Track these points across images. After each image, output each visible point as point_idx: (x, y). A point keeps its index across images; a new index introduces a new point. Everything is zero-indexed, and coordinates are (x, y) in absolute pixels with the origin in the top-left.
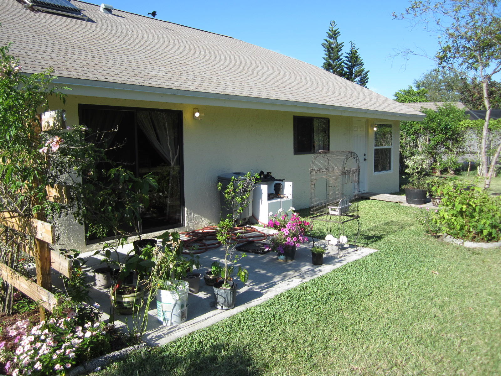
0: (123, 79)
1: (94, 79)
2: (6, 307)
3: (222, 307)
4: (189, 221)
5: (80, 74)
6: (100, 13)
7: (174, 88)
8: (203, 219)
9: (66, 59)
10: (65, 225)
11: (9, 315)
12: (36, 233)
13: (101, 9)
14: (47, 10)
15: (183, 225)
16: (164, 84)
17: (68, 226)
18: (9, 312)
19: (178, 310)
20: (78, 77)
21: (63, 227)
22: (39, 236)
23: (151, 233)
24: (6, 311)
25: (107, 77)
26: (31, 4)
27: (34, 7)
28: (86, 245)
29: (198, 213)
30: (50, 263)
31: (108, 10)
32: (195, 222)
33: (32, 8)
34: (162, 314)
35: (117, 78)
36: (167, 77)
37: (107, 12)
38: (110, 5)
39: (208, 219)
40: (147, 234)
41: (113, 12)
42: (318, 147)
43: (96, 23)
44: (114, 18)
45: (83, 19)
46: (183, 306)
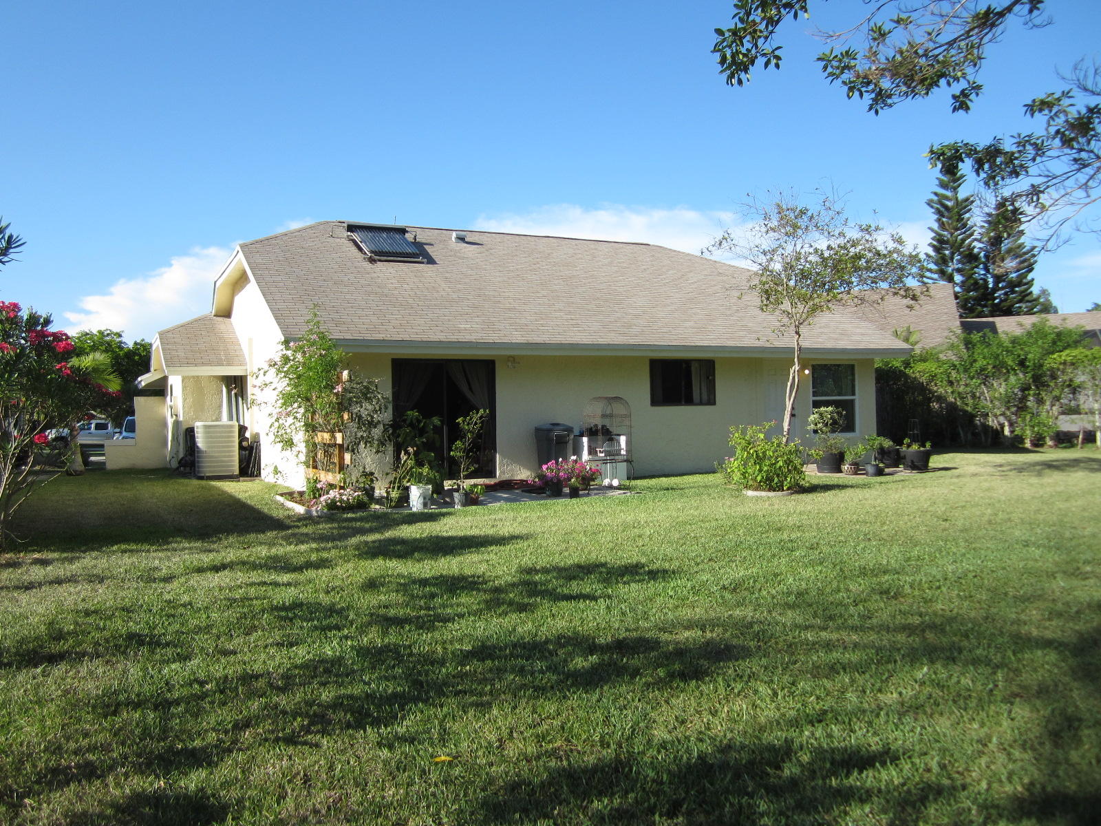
0: (425, 336)
1: (399, 339)
4: (501, 471)
6: (449, 243)
7: (482, 341)
13: (453, 238)
14: (385, 258)
15: (495, 477)
19: (421, 501)
20: (386, 338)
22: (338, 442)
25: (412, 336)
26: (370, 254)
27: (372, 257)
30: (344, 460)
31: (461, 239)
32: (508, 474)
33: (372, 260)
34: (412, 503)
41: (468, 240)
42: (699, 397)
43: (436, 263)
44: (465, 248)
45: (423, 263)
46: (424, 498)
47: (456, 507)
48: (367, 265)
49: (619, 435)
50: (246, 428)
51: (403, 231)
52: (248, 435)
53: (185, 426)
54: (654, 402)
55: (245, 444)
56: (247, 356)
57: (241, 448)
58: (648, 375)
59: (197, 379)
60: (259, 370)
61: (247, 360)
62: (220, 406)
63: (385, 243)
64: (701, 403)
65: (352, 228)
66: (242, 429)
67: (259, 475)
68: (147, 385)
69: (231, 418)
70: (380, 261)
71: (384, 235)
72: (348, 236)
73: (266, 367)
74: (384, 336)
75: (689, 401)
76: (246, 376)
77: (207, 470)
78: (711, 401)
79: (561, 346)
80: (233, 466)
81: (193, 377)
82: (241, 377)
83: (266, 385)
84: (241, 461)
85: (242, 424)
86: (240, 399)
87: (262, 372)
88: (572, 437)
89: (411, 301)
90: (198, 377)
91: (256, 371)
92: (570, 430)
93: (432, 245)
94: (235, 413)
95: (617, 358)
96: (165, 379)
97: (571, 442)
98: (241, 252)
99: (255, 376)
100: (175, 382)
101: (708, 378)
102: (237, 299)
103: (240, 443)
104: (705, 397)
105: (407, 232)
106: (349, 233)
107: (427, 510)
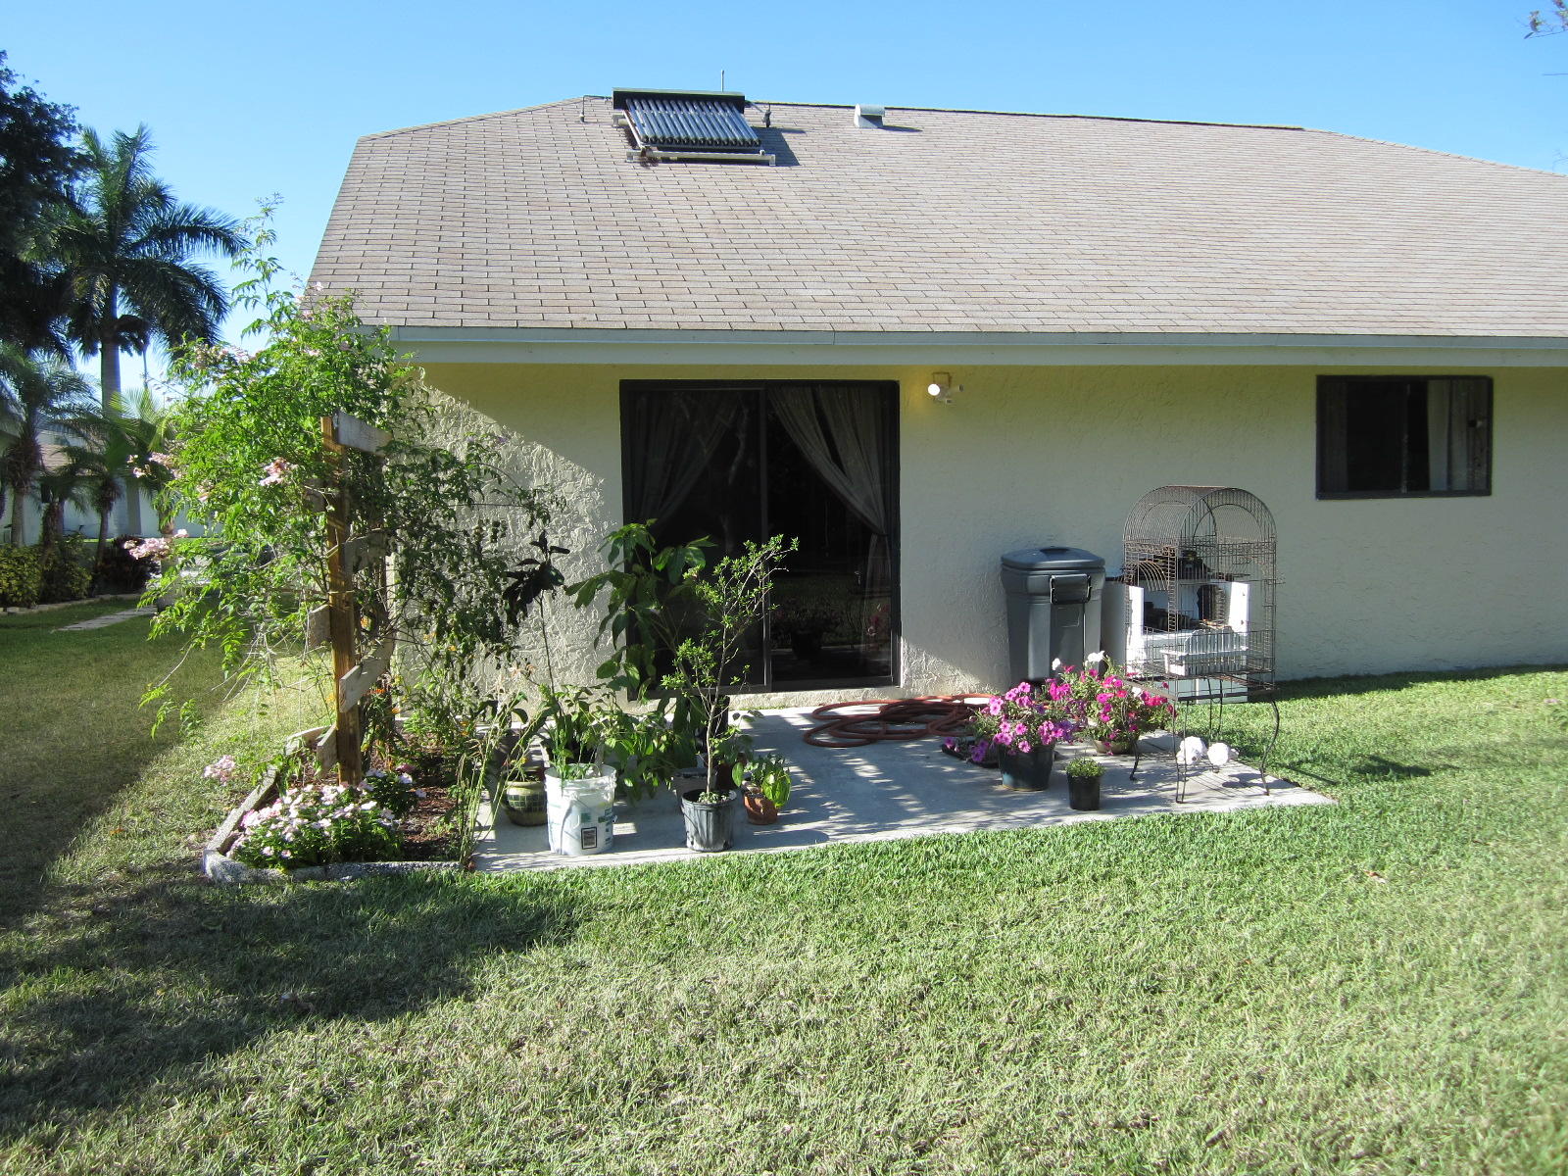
3: (692, 843)
4: (911, 673)
6: (849, 128)
8: (957, 672)
13: (856, 121)
15: (896, 682)
17: (588, 651)
19: (574, 825)
21: (576, 655)
23: (797, 693)
26: (642, 147)
27: (649, 154)
29: (939, 655)
31: (874, 119)
32: (930, 676)
33: (646, 160)
37: (869, 124)
38: (875, 106)
39: (974, 673)
40: (788, 693)
41: (885, 121)
42: (1444, 472)
43: (797, 165)
45: (766, 163)
46: (585, 818)
47: (689, 843)
48: (632, 170)
49: (1230, 578)
51: (738, 103)
54: (1327, 489)
58: (1313, 418)
63: (686, 123)
64: (1451, 492)
65: (622, 100)
70: (666, 160)
72: (616, 118)
75: (1419, 486)
78: (1481, 487)
79: (1071, 340)
88: (1099, 584)
89: (697, 238)
92: (1094, 567)
93: (802, 132)
95: (1228, 371)
97: (1097, 598)
101: (1472, 424)
104: (1462, 476)
105: (749, 104)
106: (616, 111)
107: (586, 858)
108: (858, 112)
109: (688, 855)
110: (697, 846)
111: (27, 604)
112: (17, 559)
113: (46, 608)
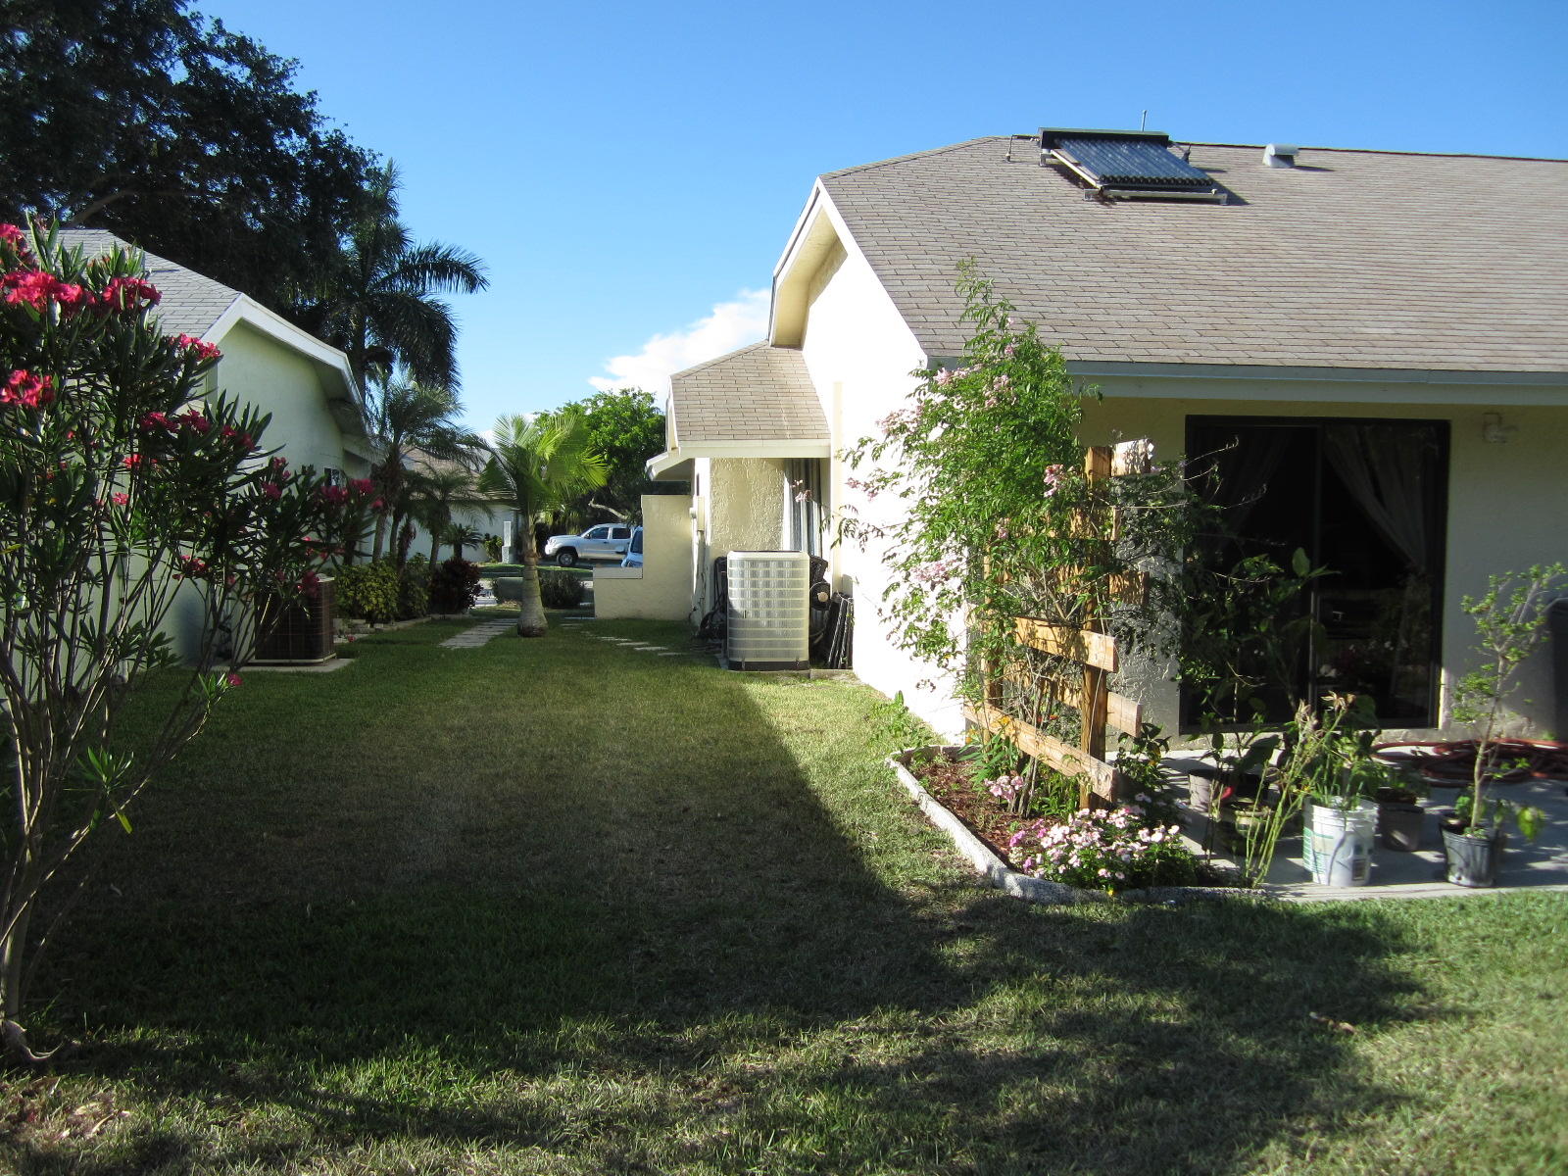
0: (1289, 355)
1: (1222, 361)
2: (1021, 801)
3: (1459, 878)
5: (1192, 353)
6: (1261, 168)
7: (1421, 367)
9: (1167, 320)
10: (1138, 682)
11: (1024, 818)
12: (1087, 657)
13: (1267, 160)
14: (1134, 193)
15: (1434, 724)
16: (1395, 357)
18: (1025, 812)
19: (1347, 855)
20: (1187, 360)
21: (1134, 687)
22: (1092, 661)
24: (1021, 811)
25: (1253, 354)
26: (1099, 186)
27: (1106, 193)
28: (1181, 733)
30: (1106, 713)
31: (1285, 158)
33: (1103, 198)
34: (1312, 858)
35: (1276, 355)
36: (1409, 337)
37: (1281, 163)
38: (1289, 143)
41: (1297, 161)
43: (1247, 204)
44: (1297, 176)
45: (1217, 202)
46: (1357, 849)
47: (1452, 878)
48: (1095, 207)
50: (825, 564)
51: (1162, 141)
52: (828, 577)
53: (713, 555)
55: (822, 596)
56: (830, 421)
57: (814, 603)
59: (738, 464)
60: (863, 443)
61: (831, 428)
62: (779, 518)
63: (1127, 163)
65: (1052, 139)
66: (818, 566)
67: (848, 665)
68: (660, 475)
69: (797, 549)
70: (1121, 199)
71: (1124, 149)
72: (1044, 157)
73: (880, 437)
74: (1180, 353)
76: (828, 460)
77: (748, 650)
80: (798, 644)
81: (731, 460)
82: (818, 460)
83: (886, 481)
84: (812, 630)
85: (817, 554)
86: (815, 505)
87: (868, 449)
90: (739, 460)
91: (855, 445)
93: (1226, 172)
94: (804, 533)
96: (690, 463)
98: (824, 192)
99: (850, 460)
100: (702, 468)
102: (814, 310)
103: (813, 595)
105: (1173, 143)
106: (1045, 151)
107: (1358, 889)
108: (1270, 150)
109: (1456, 888)
110: (1465, 881)
111: (386, 621)
112: (383, 578)
113: (401, 625)
